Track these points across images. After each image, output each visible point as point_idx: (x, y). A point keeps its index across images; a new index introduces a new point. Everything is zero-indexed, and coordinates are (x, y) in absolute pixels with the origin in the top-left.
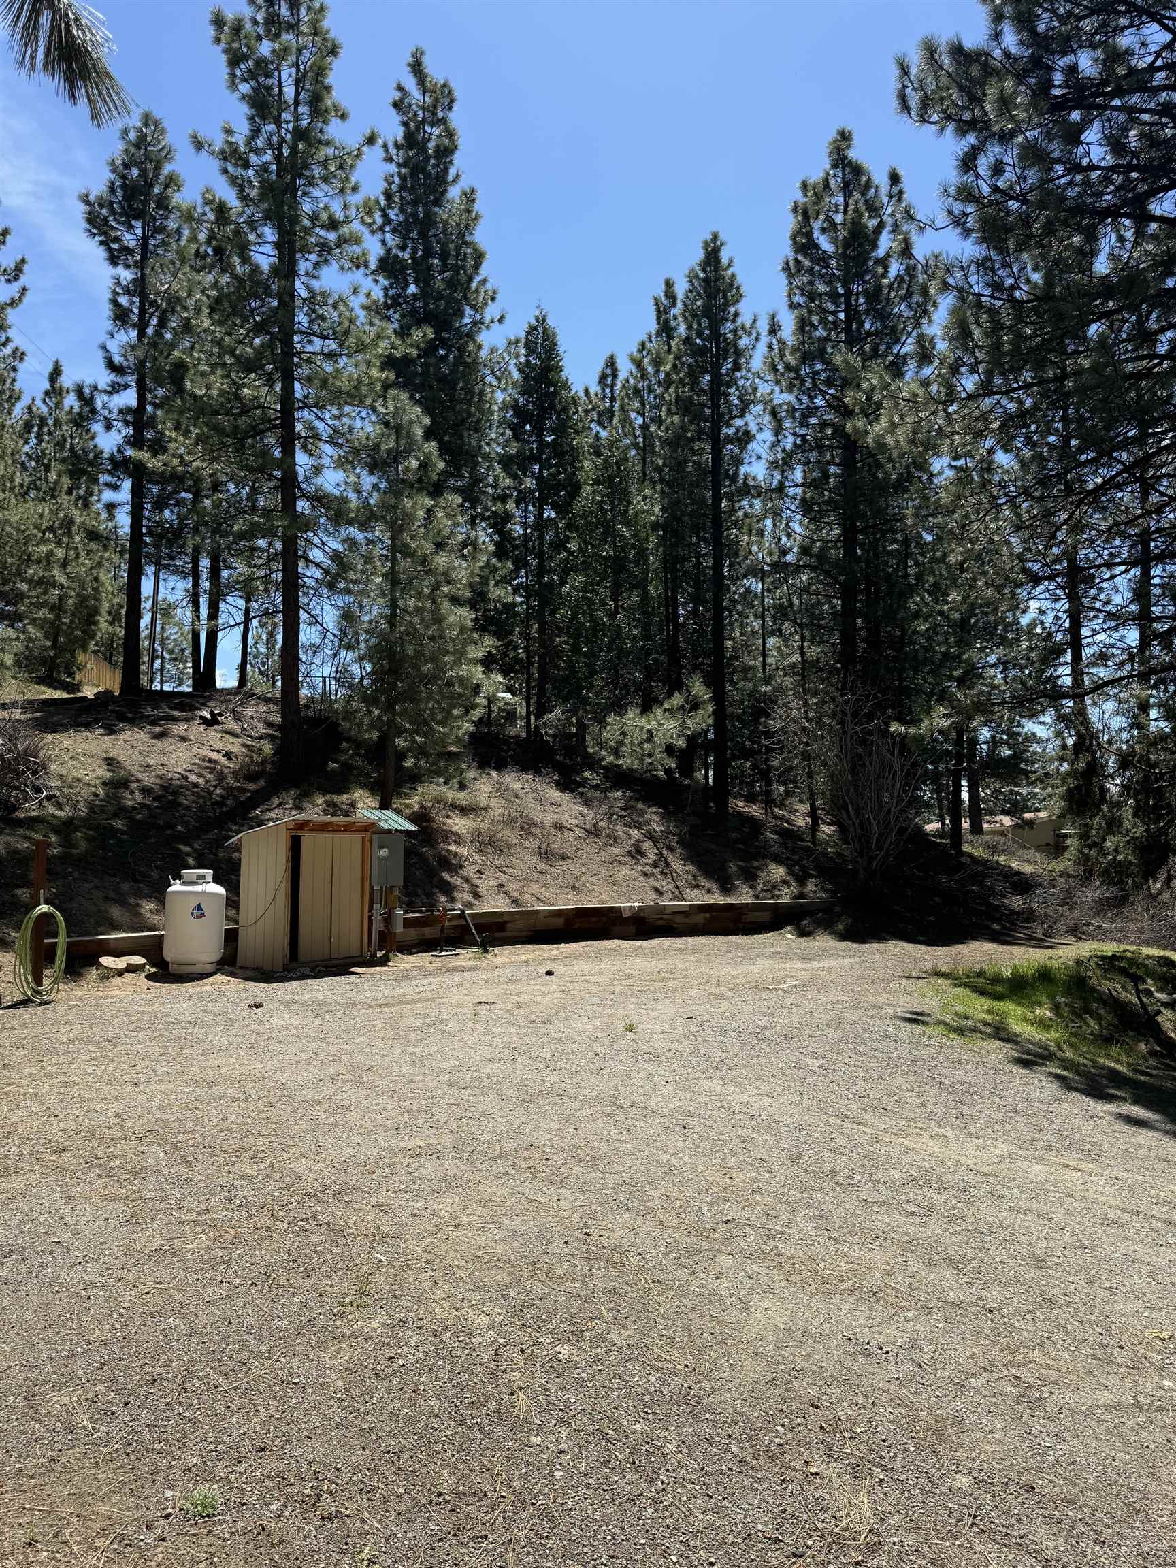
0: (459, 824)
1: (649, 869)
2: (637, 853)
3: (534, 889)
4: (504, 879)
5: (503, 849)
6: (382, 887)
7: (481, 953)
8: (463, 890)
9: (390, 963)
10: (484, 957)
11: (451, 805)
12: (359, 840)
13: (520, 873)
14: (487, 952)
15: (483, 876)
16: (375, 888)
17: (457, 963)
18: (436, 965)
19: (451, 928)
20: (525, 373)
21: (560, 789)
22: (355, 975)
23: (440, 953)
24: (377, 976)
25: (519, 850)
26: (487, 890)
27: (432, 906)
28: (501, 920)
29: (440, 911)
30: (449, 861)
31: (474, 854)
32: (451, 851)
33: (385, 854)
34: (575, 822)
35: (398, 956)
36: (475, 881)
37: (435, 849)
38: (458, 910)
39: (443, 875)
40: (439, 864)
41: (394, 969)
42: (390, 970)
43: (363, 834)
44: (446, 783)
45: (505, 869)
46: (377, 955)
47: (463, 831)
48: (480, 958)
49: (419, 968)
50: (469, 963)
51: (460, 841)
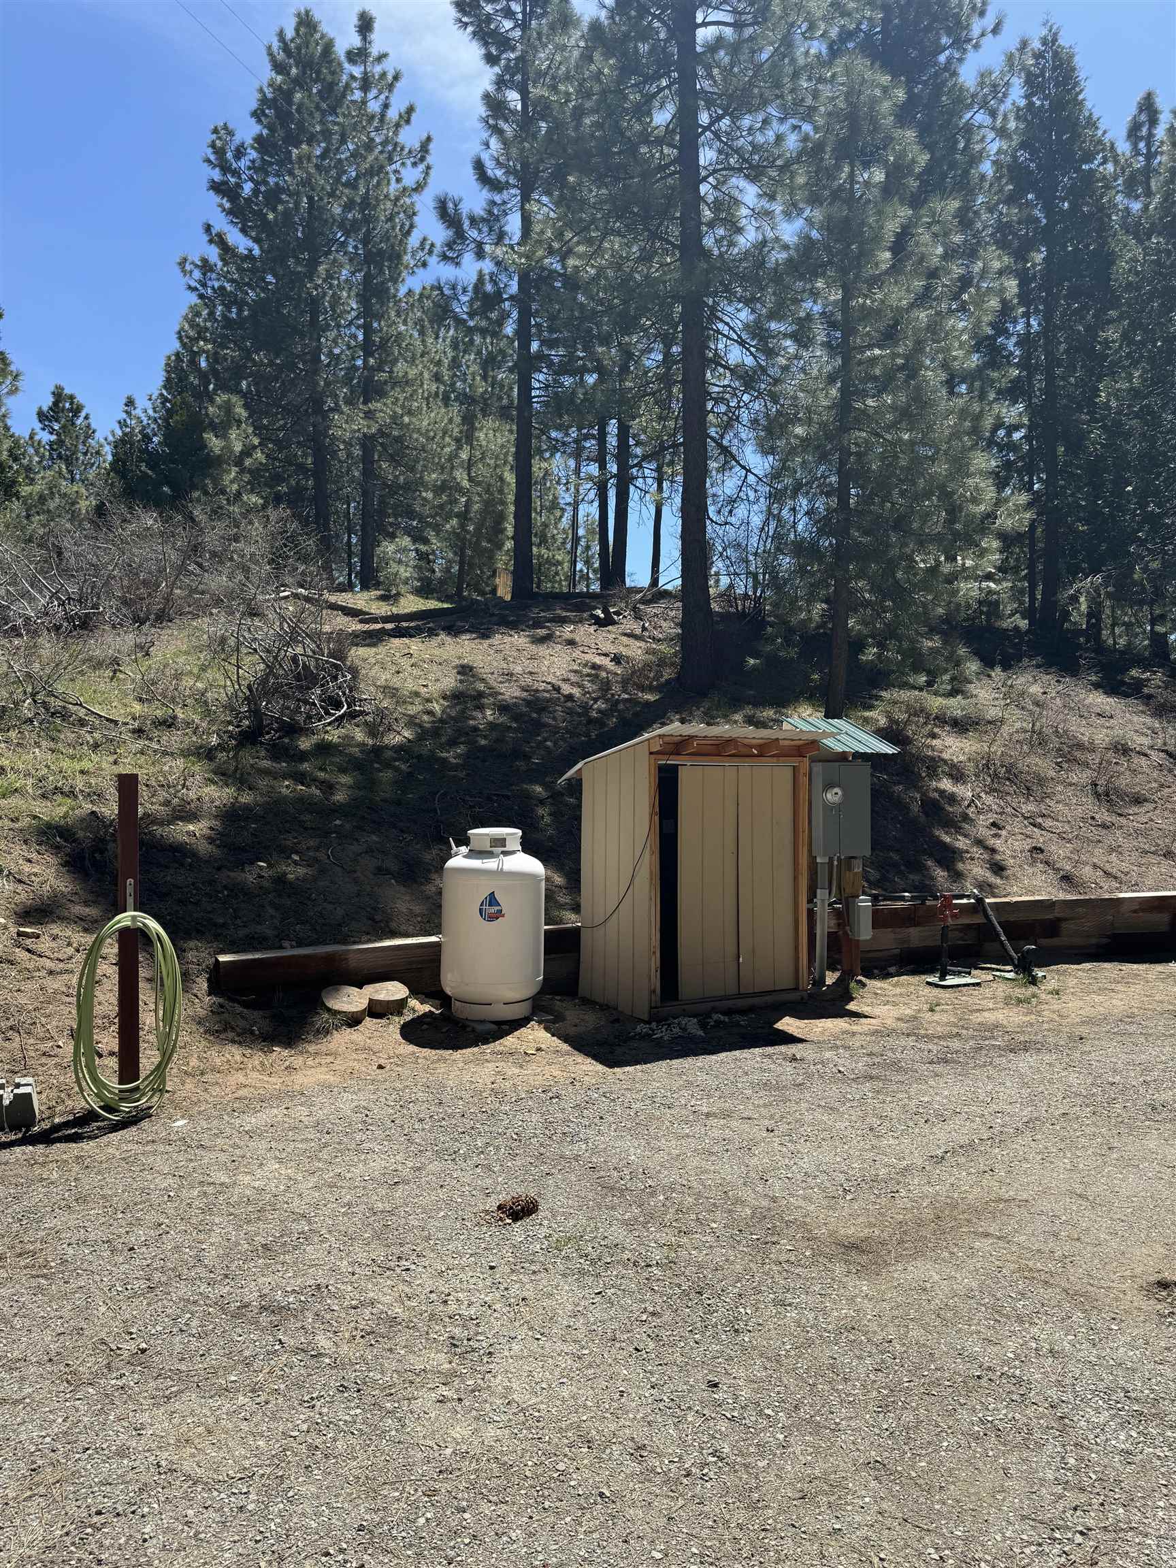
0: (953, 747)
3: (1096, 856)
4: (1040, 838)
5: (1032, 787)
6: (831, 859)
7: (1025, 985)
8: (973, 859)
9: (852, 1006)
10: (1034, 996)
11: (937, 718)
12: (788, 773)
13: (1067, 828)
14: (1034, 981)
15: (1004, 833)
16: (819, 860)
17: (986, 1014)
18: (944, 1018)
19: (960, 931)
20: (1026, 120)
21: (1105, 693)
22: (783, 1048)
23: (942, 978)
24: (828, 1054)
25: (1060, 788)
26: (1014, 857)
27: (925, 889)
28: (1050, 916)
29: (936, 898)
30: (943, 809)
31: (983, 795)
32: (944, 791)
33: (836, 799)
34: (1146, 741)
35: (864, 985)
36: (992, 842)
37: (918, 789)
38: (968, 897)
39: (937, 833)
40: (927, 814)
41: (863, 1026)
42: (855, 1028)
43: (795, 762)
44: (930, 684)
45: (1040, 820)
46: (829, 981)
47: (962, 758)
48: (1027, 1001)
49: (913, 1029)
50: (1012, 1017)
51: (958, 775)
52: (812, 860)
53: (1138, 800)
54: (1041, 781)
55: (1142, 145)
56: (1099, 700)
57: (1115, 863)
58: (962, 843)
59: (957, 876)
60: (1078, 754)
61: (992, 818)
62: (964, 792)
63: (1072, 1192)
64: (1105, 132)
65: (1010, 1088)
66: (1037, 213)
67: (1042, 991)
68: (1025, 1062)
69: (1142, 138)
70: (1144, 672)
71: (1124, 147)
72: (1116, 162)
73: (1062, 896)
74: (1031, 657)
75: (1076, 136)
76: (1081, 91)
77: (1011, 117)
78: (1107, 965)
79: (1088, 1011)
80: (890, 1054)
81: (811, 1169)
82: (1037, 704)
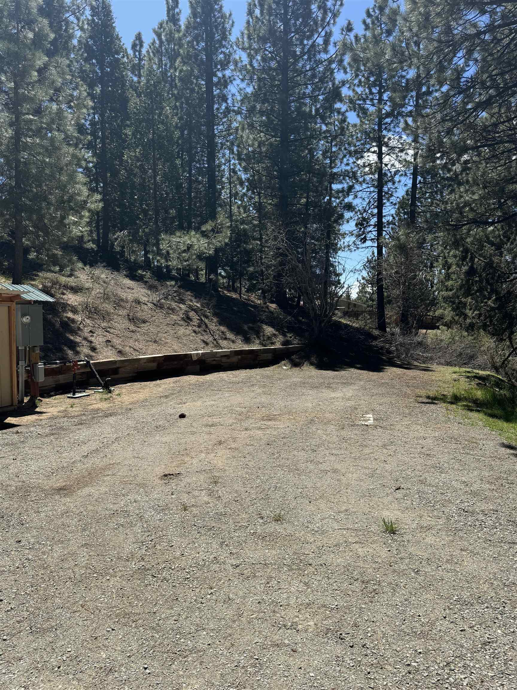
0: (72, 299)
1: (197, 329)
2: (187, 319)
3: (131, 343)
4: (109, 337)
5: (105, 316)
6: (25, 348)
7: (107, 394)
8: (83, 346)
9: (37, 410)
10: (111, 397)
11: (64, 286)
12: (6, 309)
13: (119, 332)
14: (110, 392)
15: (95, 335)
16: (20, 348)
17: (94, 405)
18: (77, 409)
19: (80, 375)
20: (91, 26)
21: (130, 279)
22: (11, 430)
23: (74, 395)
24: (32, 429)
25: (115, 317)
26: (99, 344)
27: (64, 359)
28: (115, 367)
29: (70, 362)
30: (69, 325)
31: (86, 319)
32: (70, 318)
33: (28, 321)
34: (146, 299)
35: (42, 401)
36: (90, 339)
37: (59, 317)
38: (83, 361)
39: (68, 335)
40: (63, 328)
41: (44, 416)
42: (41, 418)
43: (9, 304)
44: (61, 270)
45: (109, 329)
46: (25, 401)
47: (76, 304)
48: (109, 399)
49: (65, 414)
50: (104, 405)
51: (74, 311)
52: (17, 348)
53: (144, 322)
54: (108, 314)
55: (137, 54)
56: (128, 282)
57: (137, 345)
58: (78, 339)
59: (77, 353)
60: (122, 303)
61: (90, 329)
62: (78, 318)
63: (134, 457)
64: (123, 44)
65: (108, 429)
66: (97, 69)
67: (114, 395)
68: (111, 420)
69: (137, 51)
70: (143, 272)
71: (130, 52)
72: (128, 58)
73: (119, 359)
74: (101, 263)
75: (112, 42)
76: (114, 22)
77: (86, 22)
78: (136, 383)
79: (132, 400)
80: (58, 425)
81: (37, 469)
82: (104, 282)
